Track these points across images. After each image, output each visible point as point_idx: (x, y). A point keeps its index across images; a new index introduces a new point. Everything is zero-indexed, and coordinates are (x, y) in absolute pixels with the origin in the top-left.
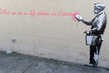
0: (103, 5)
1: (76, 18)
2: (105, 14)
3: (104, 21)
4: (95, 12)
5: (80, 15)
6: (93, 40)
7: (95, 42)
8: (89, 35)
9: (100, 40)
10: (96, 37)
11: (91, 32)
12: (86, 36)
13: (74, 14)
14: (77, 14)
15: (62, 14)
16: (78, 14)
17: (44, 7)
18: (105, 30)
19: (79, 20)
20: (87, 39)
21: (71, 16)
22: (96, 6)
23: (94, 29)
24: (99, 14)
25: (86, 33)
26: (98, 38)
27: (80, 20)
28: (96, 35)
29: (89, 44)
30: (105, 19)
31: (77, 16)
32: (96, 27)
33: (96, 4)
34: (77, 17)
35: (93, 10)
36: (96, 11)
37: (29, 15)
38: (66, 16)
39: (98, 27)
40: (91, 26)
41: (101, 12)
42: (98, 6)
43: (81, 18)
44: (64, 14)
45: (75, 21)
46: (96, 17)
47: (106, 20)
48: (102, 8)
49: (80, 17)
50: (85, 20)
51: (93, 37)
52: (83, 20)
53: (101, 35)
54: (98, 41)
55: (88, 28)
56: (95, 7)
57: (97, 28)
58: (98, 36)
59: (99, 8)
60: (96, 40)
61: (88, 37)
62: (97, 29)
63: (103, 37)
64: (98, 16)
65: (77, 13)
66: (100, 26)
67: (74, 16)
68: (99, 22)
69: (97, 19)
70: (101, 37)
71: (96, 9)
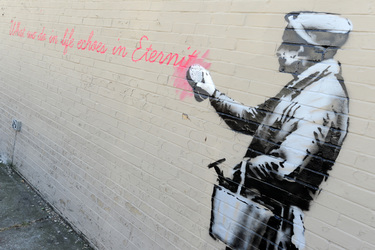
0: (339, 25)
1: (188, 78)
2: (341, 81)
3: (326, 130)
4: (282, 61)
5: (207, 67)
6: (245, 221)
7: (254, 240)
8: (231, 185)
9: (281, 236)
10: (265, 213)
11: (243, 176)
12: (216, 187)
13: (187, 58)
14: (194, 63)
15: (143, 51)
16: (200, 62)
17: (97, 17)
18: (323, 185)
19: (200, 94)
20: (216, 205)
21: (170, 70)
22: (296, 23)
23: (261, 160)
24: (302, 76)
25: (218, 170)
26: (273, 223)
27: (205, 94)
28: (267, 203)
29: (223, 236)
30: (333, 118)
31: (196, 72)
32: (276, 155)
33: (295, 14)
34: (195, 77)
35: (274, 51)
36: (290, 58)
37: (59, 45)
38: (157, 63)
39: (283, 156)
40: (249, 139)
41: (318, 67)
42: (308, 30)
43: (209, 86)
44: (150, 52)
45: (182, 97)
46: (286, 90)
47: (339, 119)
48: (329, 45)
49: (208, 79)
50: (225, 100)
51: (250, 208)
52: (218, 95)
53: (296, 211)
56: (290, 29)
57: (277, 161)
58: (277, 211)
59: (309, 39)
60: (259, 231)
62: (275, 167)
64: (293, 90)
65: (199, 57)
66: (296, 150)
67: (184, 66)
68: (295, 127)
69: (285, 102)
71: (291, 41)
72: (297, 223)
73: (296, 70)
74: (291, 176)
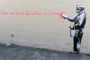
0: (83, 7)
1: (62, 16)
2: (85, 13)
3: (84, 19)
4: (77, 12)
5: (65, 14)
6: (76, 33)
7: (78, 35)
8: (73, 29)
9: (81, 33)
10: (78, 31)
11: (74, 27)
12: (70, 30)
13: (61, 13)
14: (63, 14)
15: (51, 13)
16: (64, 14)
18: (85, 25)
19: (65, 18)
20: (71, 32)
21: (58, 15)
23: (76, 25)
24: (80, 13)
25: (70, 28)
26: (80, 32)
27: (66, 18)
28: (78, 29)
29: (73, 36)
30: (84, 17)
31: (63, 15)
32: (78, 23)
33: (78, 6)
36: (78, 11)
37: (25, 15)
38: (55, 15)
39: (79, 23)
41: (82, 12)
42: (80, 7)
44: (53, 13)
45: (62, 19)
46: (78, 15)
47: (85, 17)
48: (82, 9)
49: (66, 16)
50: (69, 18)
51: (76, 31)
52: (68, 18)
53: (82, 29)
54: (80, 33)
55: (72, 24)
56: (77, 8)
57: (79, 24)
60: (78, 33)
61: (72, 31)
62: (79, 25)
63: (84, 30)
64: (79, 15)
65: (64, 13)
66: (81, 22)
67: (61, 15)
68: (80, 19)
69: (78, 17)
70: (82, 31)
71: (78, 9)
72: (83, 30)
73: (79, 12)
74: (81, 25)
